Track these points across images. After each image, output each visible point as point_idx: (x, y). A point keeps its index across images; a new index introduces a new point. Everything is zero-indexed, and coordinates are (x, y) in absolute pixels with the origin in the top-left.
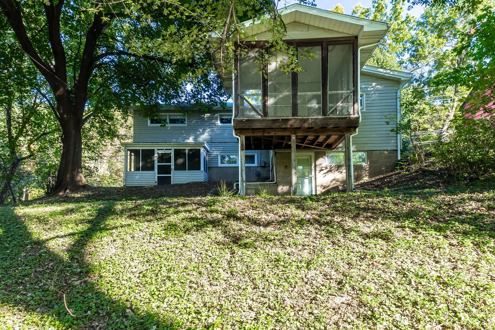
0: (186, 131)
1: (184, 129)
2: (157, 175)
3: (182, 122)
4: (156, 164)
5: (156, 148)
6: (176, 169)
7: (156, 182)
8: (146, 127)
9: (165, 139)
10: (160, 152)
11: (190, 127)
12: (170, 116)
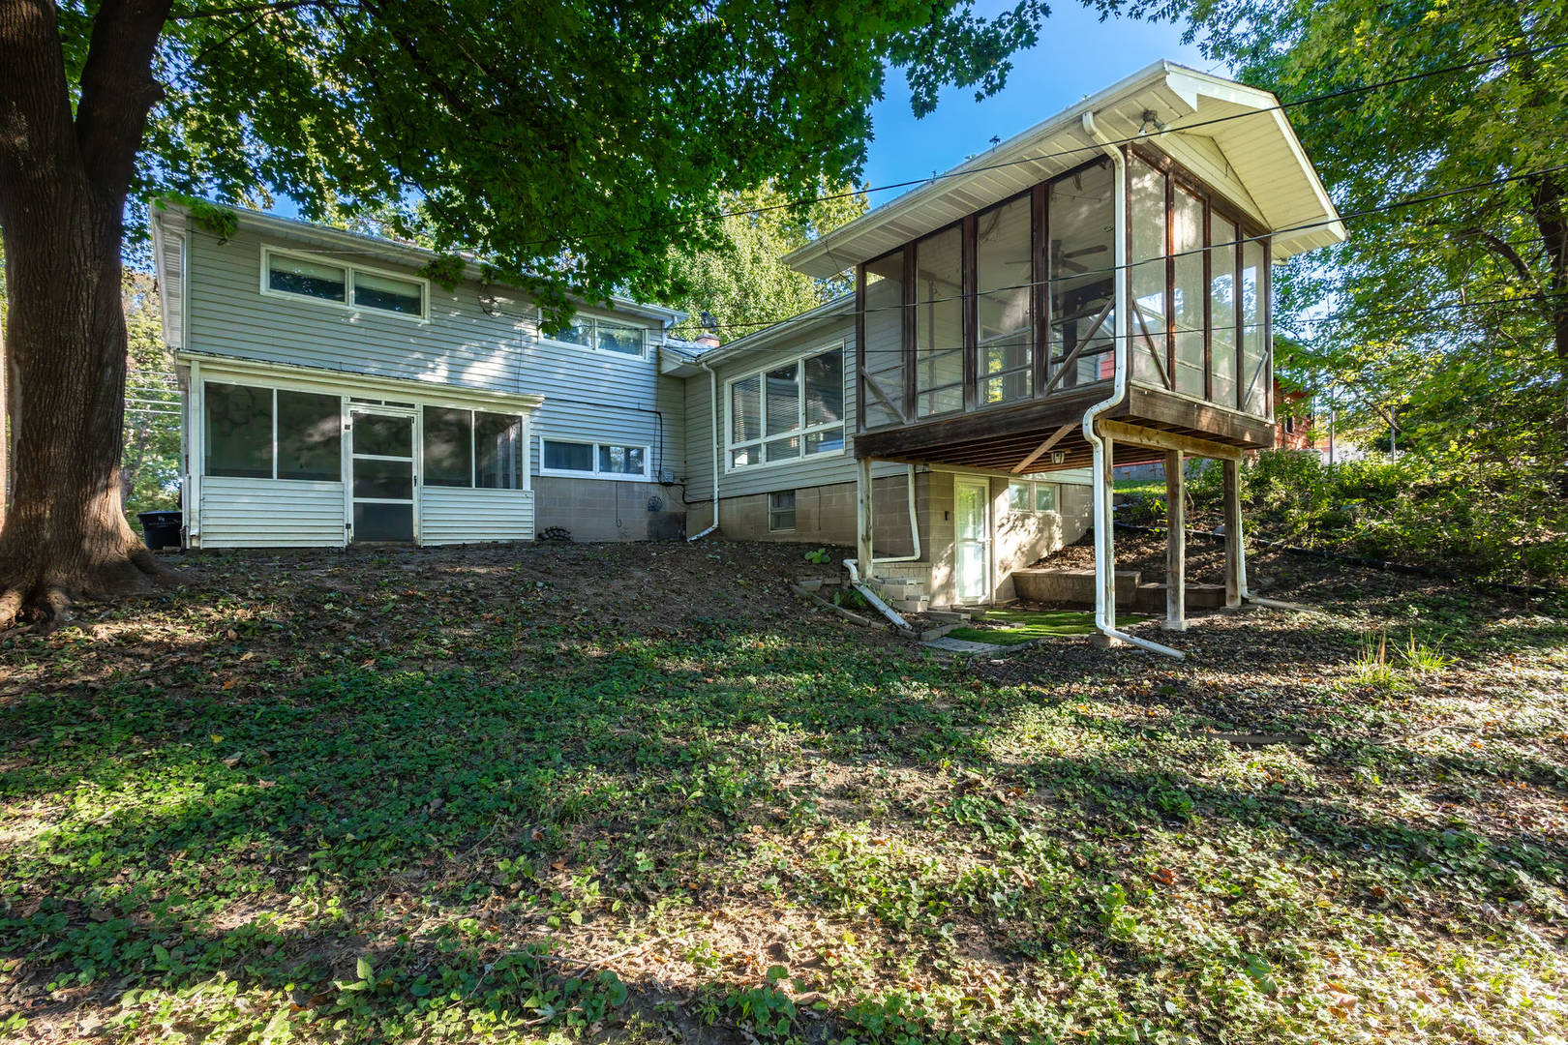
0: (422, 341)
1: (415, 333)
2: (351, 500)
3: (413, 305)
4: (348, 456)
5: (345, 395)
6: (429, 481)
7: (348, 526)
8: (256, 298)
9: (338, 359)
10: (363, 409)
11: (437, 329)
12: (358, 273)
